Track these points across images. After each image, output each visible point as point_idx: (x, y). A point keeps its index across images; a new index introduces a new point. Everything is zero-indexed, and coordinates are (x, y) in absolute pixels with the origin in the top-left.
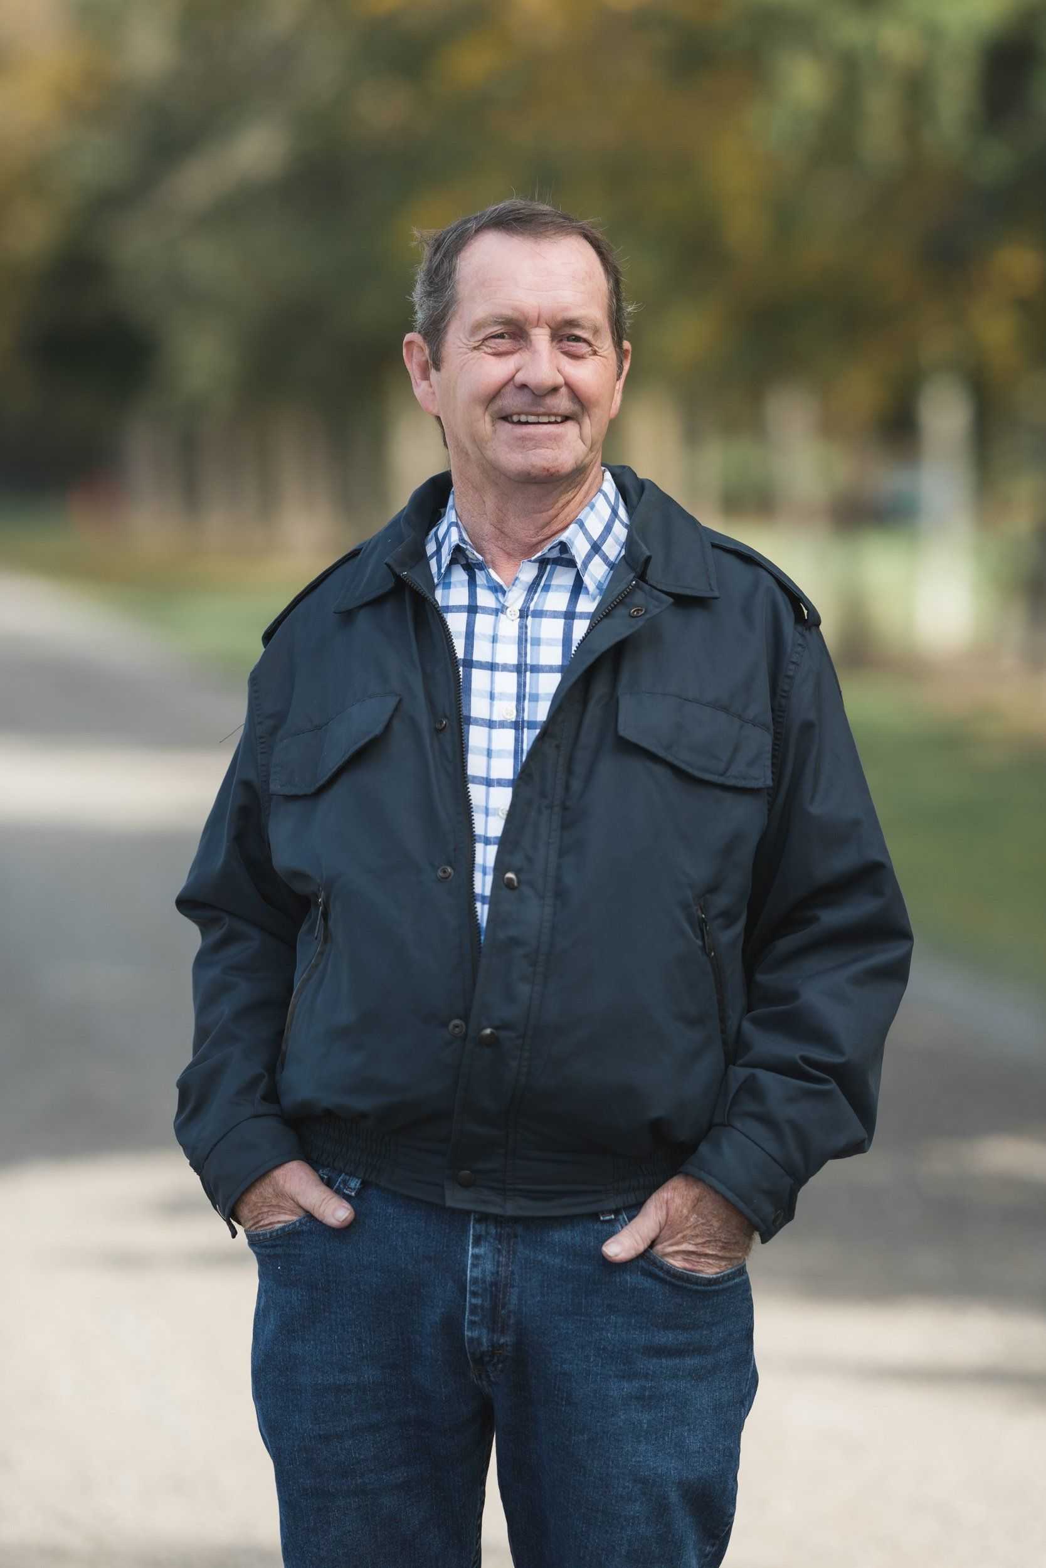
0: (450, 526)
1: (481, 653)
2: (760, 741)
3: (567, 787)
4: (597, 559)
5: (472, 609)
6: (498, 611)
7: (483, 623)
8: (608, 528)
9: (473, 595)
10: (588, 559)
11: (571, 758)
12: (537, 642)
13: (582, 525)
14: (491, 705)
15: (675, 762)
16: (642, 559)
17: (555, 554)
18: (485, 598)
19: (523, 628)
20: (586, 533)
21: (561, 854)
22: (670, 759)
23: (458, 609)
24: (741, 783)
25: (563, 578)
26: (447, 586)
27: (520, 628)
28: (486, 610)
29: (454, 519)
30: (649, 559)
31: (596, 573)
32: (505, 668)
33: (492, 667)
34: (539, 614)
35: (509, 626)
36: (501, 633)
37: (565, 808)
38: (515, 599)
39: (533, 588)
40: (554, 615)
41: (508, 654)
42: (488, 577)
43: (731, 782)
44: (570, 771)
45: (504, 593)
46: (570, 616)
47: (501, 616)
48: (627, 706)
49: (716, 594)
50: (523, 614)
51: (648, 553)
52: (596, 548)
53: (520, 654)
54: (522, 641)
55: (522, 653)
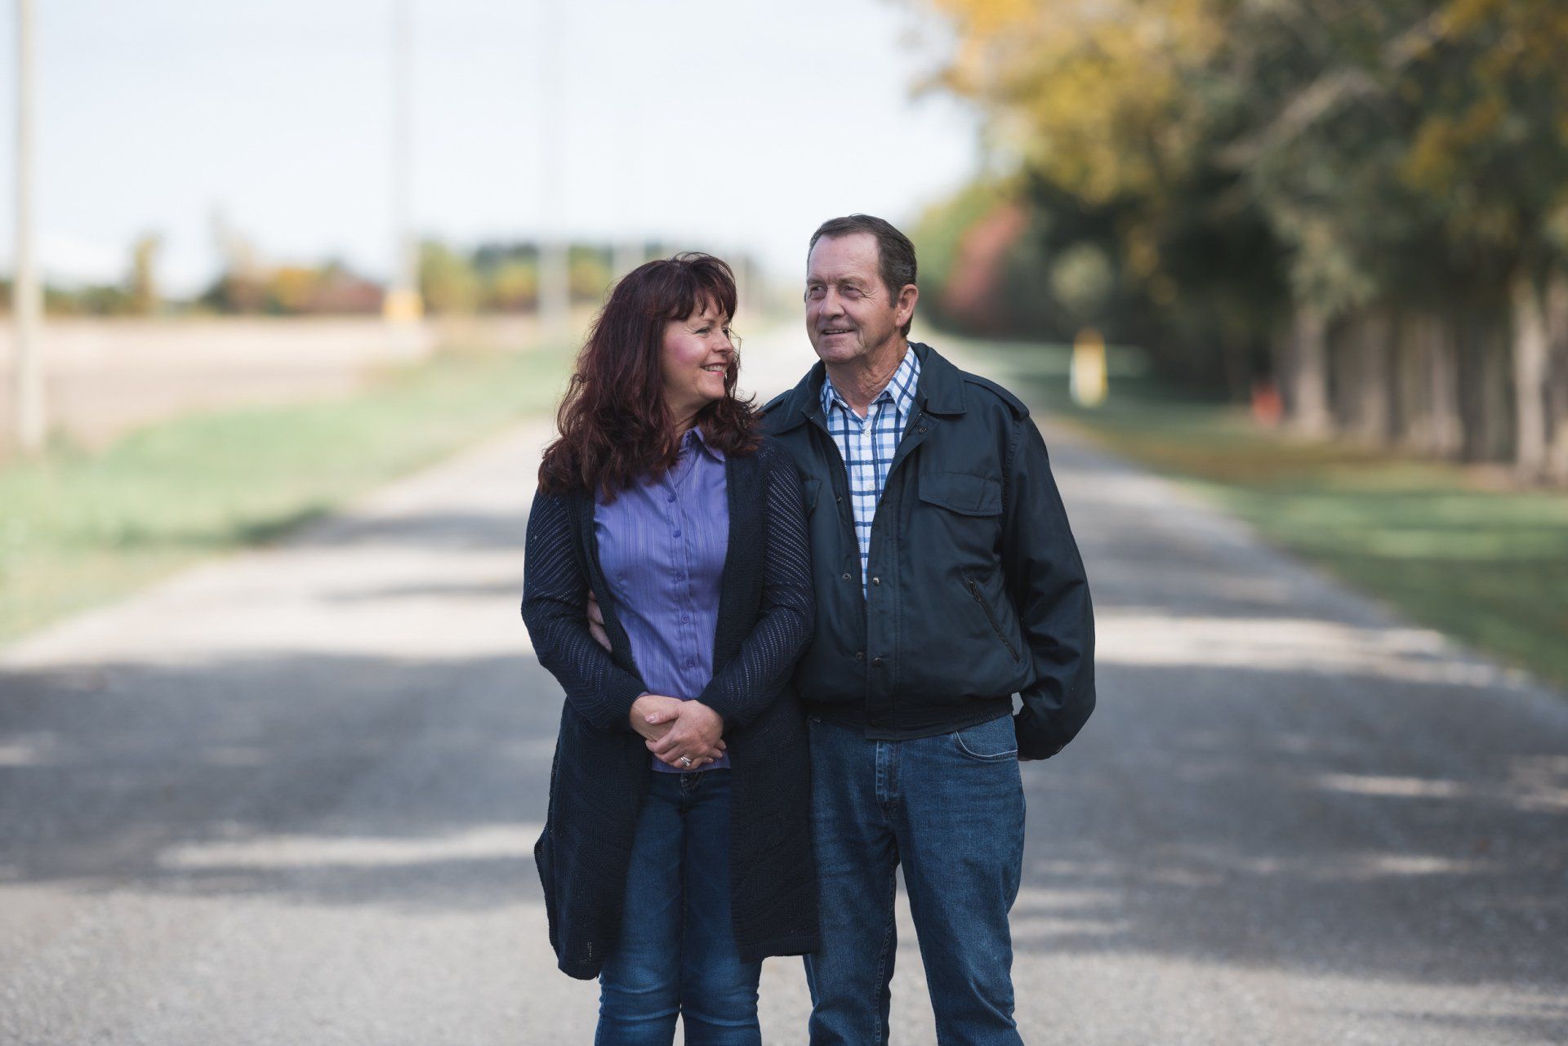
0: (829, 388)
1: (855, 456)
2: (995, 488)
3: (899, 528)
4: (905, 397)
5: (847, 432)
6: (860, 432)
7: (853, 439)
8: (910, 380)
9: (846, 425)
10: (901, 398)
11: (899, 512)
12: (882, 447)
13: (895, 381)
14: (862, 483)
15: (951, 508)
16: (923, 401)
17: (885, 398)
18: (853, 426)
19: (874, 440)
20: (898, 385)
21: (900, 565)
22: (948, 507)
23: (840, 432)
24: (987, 514)
25: (890, 410)
26: (832, 420)
27: (872, 440)
28: (854, 433)
29: (830, 384)
30: (926, 400)
31: (906, 404)
32: (867, 463)
33: (860, 463)
34: (882, 431)
35: (866, 439)
36: (862, 444)
37: (899, 539)
38: (868, 425)
39: (876, 418)
40: (889, 431)
41: (867, 455)
42: (853, 414)
43: (982, 514)
44: (899, 520)
45: (862, 423)
46: (896, 430)
47: (862, 435)
48: (923, 482)
49: (966, 411)
50: (873, 432)
51: (926, 397)
52: (904, 391)
53: (874, 455)
54: (874, 447)
55: (875, 454)
